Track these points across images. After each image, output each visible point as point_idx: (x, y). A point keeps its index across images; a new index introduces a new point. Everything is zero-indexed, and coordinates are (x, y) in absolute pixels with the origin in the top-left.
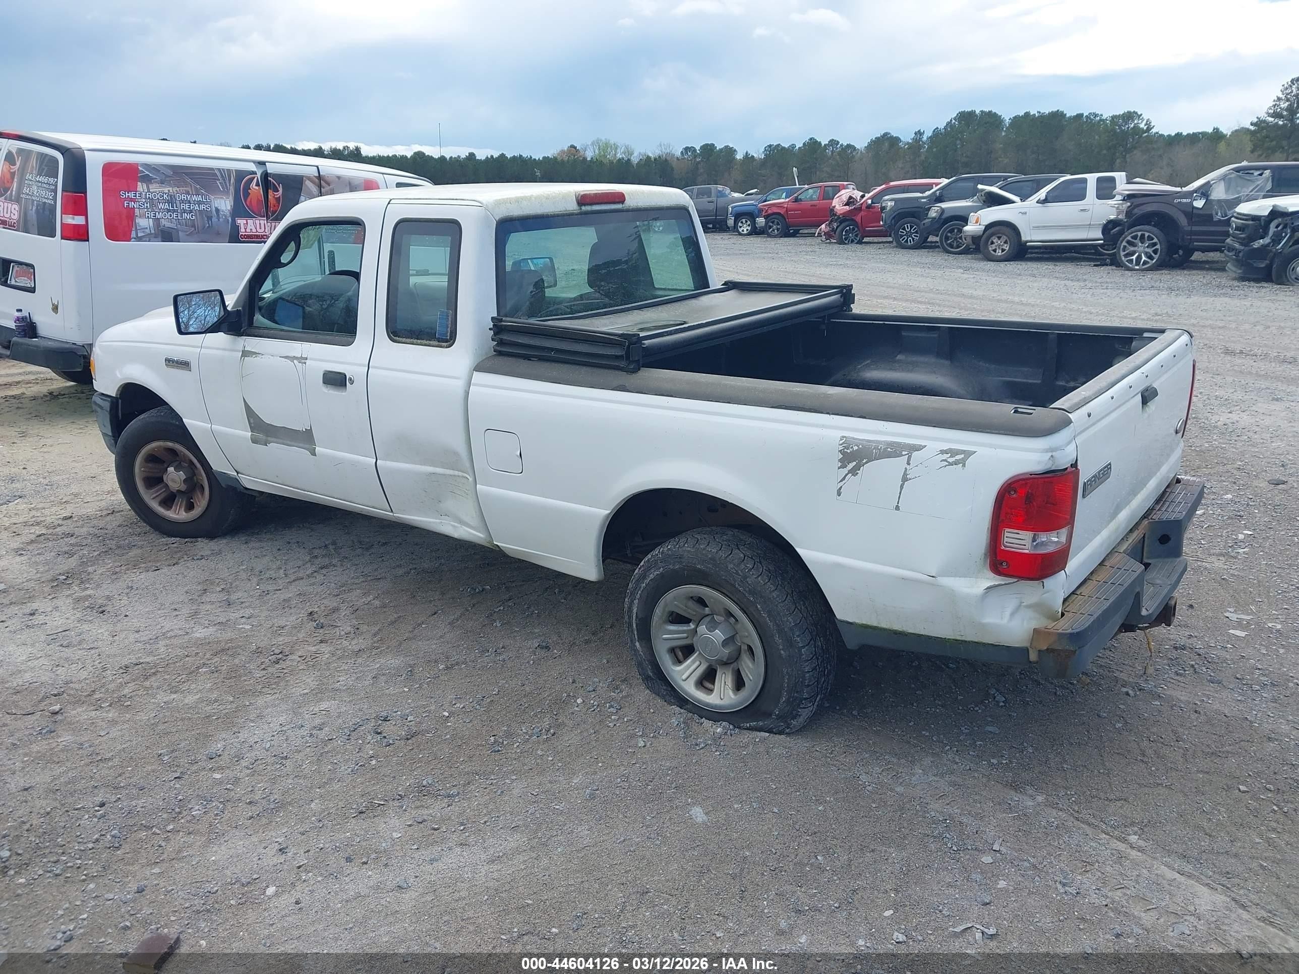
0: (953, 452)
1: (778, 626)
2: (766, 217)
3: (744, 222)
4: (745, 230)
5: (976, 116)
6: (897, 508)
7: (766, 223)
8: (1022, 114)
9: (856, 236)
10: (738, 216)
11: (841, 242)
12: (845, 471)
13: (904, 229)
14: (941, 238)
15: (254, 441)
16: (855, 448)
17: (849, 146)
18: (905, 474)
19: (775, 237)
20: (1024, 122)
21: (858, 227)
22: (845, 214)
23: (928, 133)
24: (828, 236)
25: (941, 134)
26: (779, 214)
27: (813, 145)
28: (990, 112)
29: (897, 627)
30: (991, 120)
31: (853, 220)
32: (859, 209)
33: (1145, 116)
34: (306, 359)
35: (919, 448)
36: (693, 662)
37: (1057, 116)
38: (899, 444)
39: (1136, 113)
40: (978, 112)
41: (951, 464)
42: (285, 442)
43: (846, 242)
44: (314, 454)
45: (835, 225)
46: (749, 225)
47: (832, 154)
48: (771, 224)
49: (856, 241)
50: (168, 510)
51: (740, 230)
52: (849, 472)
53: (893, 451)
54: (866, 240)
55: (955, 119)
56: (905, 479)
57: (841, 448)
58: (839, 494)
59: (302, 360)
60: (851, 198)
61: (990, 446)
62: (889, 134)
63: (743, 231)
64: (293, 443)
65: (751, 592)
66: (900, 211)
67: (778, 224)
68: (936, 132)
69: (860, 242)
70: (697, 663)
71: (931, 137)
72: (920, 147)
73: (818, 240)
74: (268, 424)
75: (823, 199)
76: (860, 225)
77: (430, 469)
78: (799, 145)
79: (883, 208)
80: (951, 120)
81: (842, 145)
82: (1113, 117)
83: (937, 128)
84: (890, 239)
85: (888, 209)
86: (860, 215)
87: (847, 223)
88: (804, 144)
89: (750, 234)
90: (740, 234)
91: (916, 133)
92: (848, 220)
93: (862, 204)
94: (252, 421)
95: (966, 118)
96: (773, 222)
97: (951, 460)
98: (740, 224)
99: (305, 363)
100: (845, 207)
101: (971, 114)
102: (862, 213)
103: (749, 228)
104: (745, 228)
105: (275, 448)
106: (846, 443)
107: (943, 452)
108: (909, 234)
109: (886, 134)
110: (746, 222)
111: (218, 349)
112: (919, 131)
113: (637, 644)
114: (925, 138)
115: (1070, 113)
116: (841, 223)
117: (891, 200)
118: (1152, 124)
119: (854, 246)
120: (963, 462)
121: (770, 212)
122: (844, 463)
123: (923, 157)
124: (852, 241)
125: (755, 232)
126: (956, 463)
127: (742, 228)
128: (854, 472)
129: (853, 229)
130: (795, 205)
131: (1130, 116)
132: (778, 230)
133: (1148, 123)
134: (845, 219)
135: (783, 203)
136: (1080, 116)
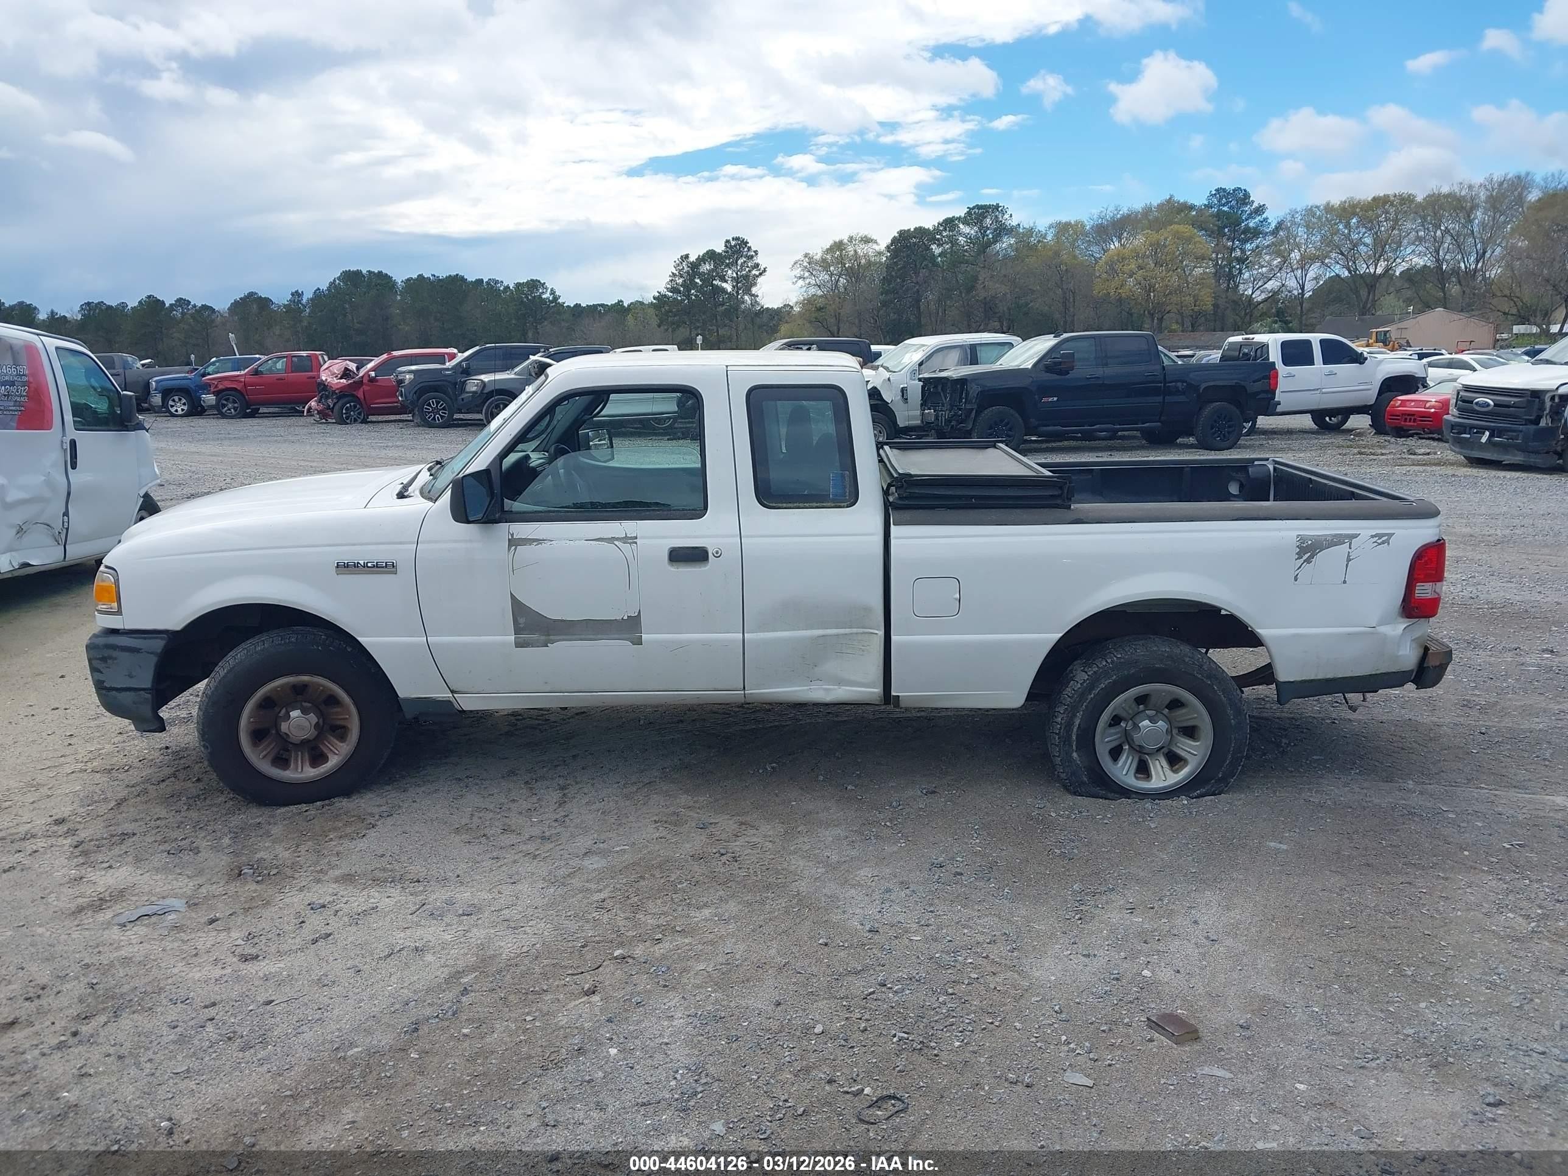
0: (1380, 536)
1: (1230, 699)
2: (217, 393)
3: (177, 400)
4: (179, 409)
5: (364, 276)
6: (1345, 582)
7: (218, 401)
8: (415, 276)
9: (360, 414)
10: (167, 393)
11: (342, 421)
12: (1302, 560)
13: (429, 405)
14: (486, 414)
15: (519, 645)
16: (1310, 542)
17: (205, 307)
18: (1349, 556)
19: (232, 417)
20: (418, 285)
21: (361, 404)
22: (343, 389)
23: (308, 295)
24: (324, 415)
25: (324, 295)
26: (235, 389)
27: (153, 305)
28: (380, 273)
29: (1330, 676)
30: (382, 281)
31: (353, 395)
32: (360, 383)
33: (549, 286)
34: (636, 538)
35: (1356, 536)
36: (1127, 758)
37: (457, 281)
38: (1341, 535)
39: (539, 281)
40: (364, 272)
41: (1380, 544)
42: (583, 637)
43: (348, 421)
44: (639, 642)
45: (330, 402)
46: (184, 404)
47: (182, 317)
48: (225, 402)
49: (360, 421)
50: (285, 770)
51: (173, 410)
52: (1304, 561)
53: (1337, 540)
54: (372, 418)
55: (339, 278)
56: (1349, 560)
57: (1298, 544)
58: (1296, 580)
59: (629, 540)
60: (346, 369)
61: (1403, 528)
62: (256, 293)
63: (176, 411)
64: (599, 636)
65: (1209, 677)
66: (421, 385)
67: (234, 402)
68: (318, 294)
69: (365, 421)
70: (1131, 758)
71: (312, 299)
72: (300, 311)
73: (311, 420)
74: (555, 621)
75: (292, 372)
76: (363, 402)
77: (821, 632)
78: (133, 303)
79: (400, 382)
80: (334, 280)
81: (195, 306)
82: (518, 285)
83: (319, 289)
84: (409, 417)
85: (407, 382)
86: (362, 389)
87: (346, 399)
88: (140, 302)
89: (188, 414)
90: (173, 415)
91: (293, 294)
92: (347, 396)
93: (362, 377)
94: (522, 620)
95: (352, 278)
96: (226, 400)
97: (1379, 541)
98: (171, 403)
99: (636, 543)
100: (342, 381)
101: (358, 273)
102: (366, 388)
103: (185, 408)
104: (180, 408)
105: (563, 649)
106: (1302, 539)
107: (1372, 536)
108: (435, 411)
109: (251, 294)
110: (180, 399)
111: (456, 541)
112: (297, 292)
113: (1075, 755)
114: (304, 301)
115: (471, 278)
116: (339, 398)
117: (410, 372)
118: (557, 293)
119: (358, 426)
120: (1387, 542)
121: (221, 387)
122: (1300, 555)
123: (305, 323)
124: (355, 420)
125: (196, 410)
126: (1383, 543)
127: (175, 408)
128: (1308, 561)
129: (355, 406)
130: (255, 379)
131: (534, 284)
132: (235, 409)
133: (553, 292)
134: (343, 394)
135: (238, 376)
136: (480, 282)
